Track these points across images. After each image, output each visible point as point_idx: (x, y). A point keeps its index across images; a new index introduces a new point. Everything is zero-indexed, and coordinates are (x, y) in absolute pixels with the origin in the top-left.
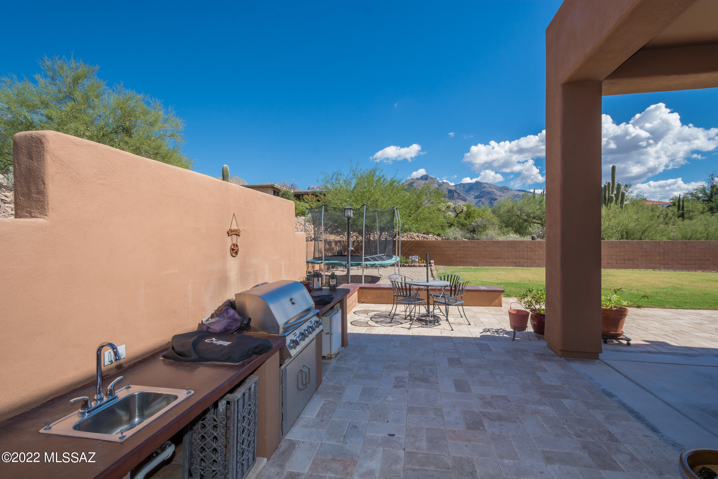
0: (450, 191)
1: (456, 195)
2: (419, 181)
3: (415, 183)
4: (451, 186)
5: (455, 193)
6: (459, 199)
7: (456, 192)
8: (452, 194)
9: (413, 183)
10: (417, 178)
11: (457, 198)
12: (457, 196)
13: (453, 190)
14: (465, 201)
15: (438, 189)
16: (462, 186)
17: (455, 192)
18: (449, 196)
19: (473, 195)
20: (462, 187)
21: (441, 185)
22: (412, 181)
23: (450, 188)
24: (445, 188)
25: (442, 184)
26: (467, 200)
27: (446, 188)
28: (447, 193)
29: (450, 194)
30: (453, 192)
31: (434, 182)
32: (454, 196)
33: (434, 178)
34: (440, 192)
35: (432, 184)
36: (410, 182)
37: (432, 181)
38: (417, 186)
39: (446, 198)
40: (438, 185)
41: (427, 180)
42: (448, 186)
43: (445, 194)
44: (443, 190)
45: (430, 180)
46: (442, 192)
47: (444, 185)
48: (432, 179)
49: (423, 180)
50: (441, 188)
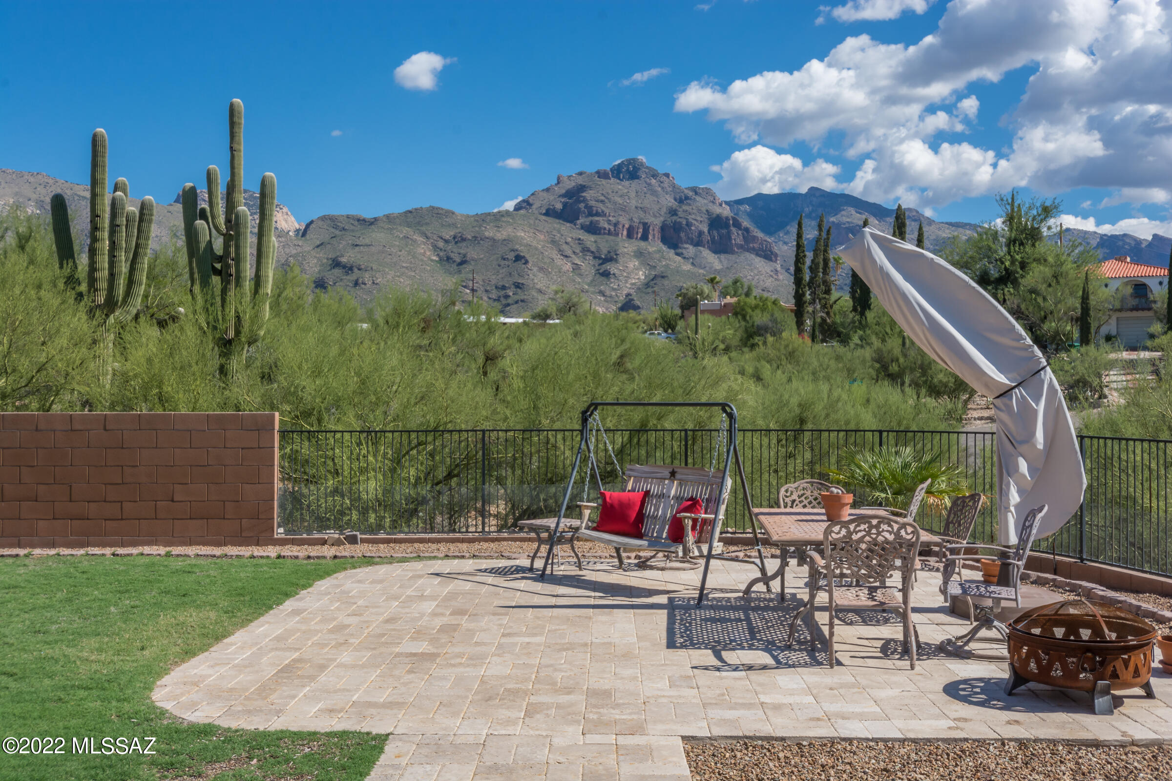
0: (716, 222)
1: (737, 237)
2: (604, 182)
3: (590, 188)
4: (721, 204)
5: (733, 229)
6: (749, 250)
7: (737, 224)
8: (724, 231)
9: (582, 188)
10: (598, 172)
11: (741, 247)
12: (740, 241)
13: (727, 218)
14: (771, 260)
15: (673, 212)
17: (734, 225)
18: (713, 239)
21: (687, 198)
22: (580, 181)
23: (717, 210)
24: (699, 210)
25: (691, 194)
26: (776, 255)
27: (704, 210)
28: (706, 230)
29: (715, 232)
30: (727, 226)
31: (663, 188)
32: (730, 239)
33: (661, 171)
34: (680, 223)
35: (654, 193)
36: (574, 184)
37: (653, 181)
38: (597, 201)
39: (704, 247)
40: (675, 199)
41: (638, 178)
42: (711, 204)
43: (701, 233)
44: (693, 216)
45: (648, 180)
46: (689, 224)
47: (698, 198)
48: (655, 175)
49: (619, 179)
50: (685, 207)
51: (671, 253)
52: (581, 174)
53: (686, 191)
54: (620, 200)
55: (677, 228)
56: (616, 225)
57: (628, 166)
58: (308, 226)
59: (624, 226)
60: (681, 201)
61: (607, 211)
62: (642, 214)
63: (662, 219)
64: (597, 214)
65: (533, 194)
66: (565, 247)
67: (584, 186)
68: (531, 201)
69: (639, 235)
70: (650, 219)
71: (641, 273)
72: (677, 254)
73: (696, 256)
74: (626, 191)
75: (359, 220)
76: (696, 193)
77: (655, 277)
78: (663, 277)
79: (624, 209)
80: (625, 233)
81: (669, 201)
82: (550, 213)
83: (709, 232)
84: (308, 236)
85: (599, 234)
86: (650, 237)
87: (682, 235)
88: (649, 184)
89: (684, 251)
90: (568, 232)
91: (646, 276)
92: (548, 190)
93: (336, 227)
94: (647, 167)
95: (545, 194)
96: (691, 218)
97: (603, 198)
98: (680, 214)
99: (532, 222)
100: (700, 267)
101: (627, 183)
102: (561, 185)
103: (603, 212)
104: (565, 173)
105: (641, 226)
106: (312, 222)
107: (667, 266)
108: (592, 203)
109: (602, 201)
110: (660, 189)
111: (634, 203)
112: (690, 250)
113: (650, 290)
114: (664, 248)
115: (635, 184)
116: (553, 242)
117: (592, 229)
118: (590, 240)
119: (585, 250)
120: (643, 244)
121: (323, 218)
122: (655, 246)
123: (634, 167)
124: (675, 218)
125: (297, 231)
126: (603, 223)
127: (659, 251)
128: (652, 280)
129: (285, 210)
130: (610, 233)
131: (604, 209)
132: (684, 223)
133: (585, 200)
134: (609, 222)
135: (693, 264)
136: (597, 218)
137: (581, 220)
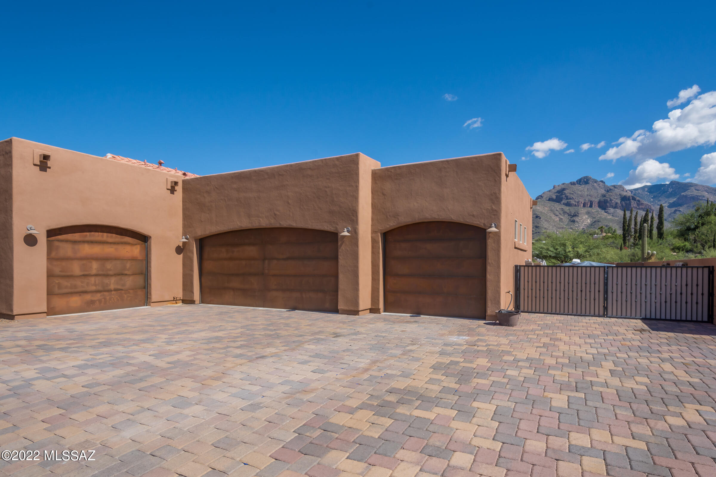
0: (624, 199)
2: (573, 186)
3: (567, 189)
4: (627, 191)
5: (632, 201)
7: (634, 199)
8: (628, 202)
9: (564, 189)
10: (571, 183)
12: (635, 205)
13: (629, 197)
15: (604, 196)
16: (646, 189)
17: (632, 199)
18: (622, 206)
19: (666, 202)
20: (646, 192)
21: (610, 190)
22: (563, 187)
23: (625, 194)
24: (616, 194)
25: (612, 188)
27: (618, 194)
28: (619, 201)
29: (623, 202)
30: (629, 199)
31: (599, 187)
32: (630, 205)
33: (599, 180)
34: (607, 200)
35: (596, 189)
36: (560, 188)
37: (595, 184)
38: (570, 194)
39: (618, 208)
40: (605, 191)
41: (588, 183)
42: (622, 191)
43: (617, 203)
44: (613, 197)
45: (593, 184)
46: (611, 200)
47: (616, 189)
48: (596, 181)
49: (580, 184)
50: (610, 194)
51: (603, 212)
52: (563, 184)
53: (610, 187)
54: (580, 193)
55: (606, 202)
56: (578, 202)
57: (584, 179)
59: (581, 202)
60: (608, 191)
61: (574, 197)
62: (589, 197)
63: (599, 199)
64: (570, 199)
65: (543, 193)
66: (556, 212)
67: (565, 189)
68: (543, 196)
69: (588, 206)
70: (593, 199)
71: (589, 220)
72: (606, 212)
73: (614, 212)
74: (583, 189)
76: (615, 187)
77: (595, 221)
78: (598, 221)
79: (582, 196)
80: (582, 205)
81: (603, 191)
82: (550, 199)
83: (621, 203)
85: (571, 206)
86: (593, 206)
87: (608, 204)
88: (593, 186)
89: (609, 211)
90: (558, 206)
91: (591, 221)
92: (550, 191)
94: (593, 179)
95: (548, 193)
96: (612, 198)
97: (573, 192)
98: (607, 196)
99: (543, 204)
100: (616, 217)
101: (583, 186)
102: (555, 189)
103: (572, 198)
104: (557, 184)
105: (589, 202)
107: (600, 217)
108: (568, 195)
109: (572, 194)
110: (598, 187)
111: (586, 193)
112: (612, 210)
113: (593, 227)
114: (599, 210)
115: (587, 186)
116: (551, 210)
117: (568, 204)
118: (567, 209)
119: (565, 213)
120: (590, 209)
122: (596, 209)
123: (587, 180)
124: (604, 198)
126: (572, 202)
127: (597, 211)
128: (594, 223)
130: (575, 205)
131: (573, 196)
132: (609, 199)
133: (565, 194)
134: (575, 202)
135: (613, 216)
136: (570, 200)
137: (563, 201)
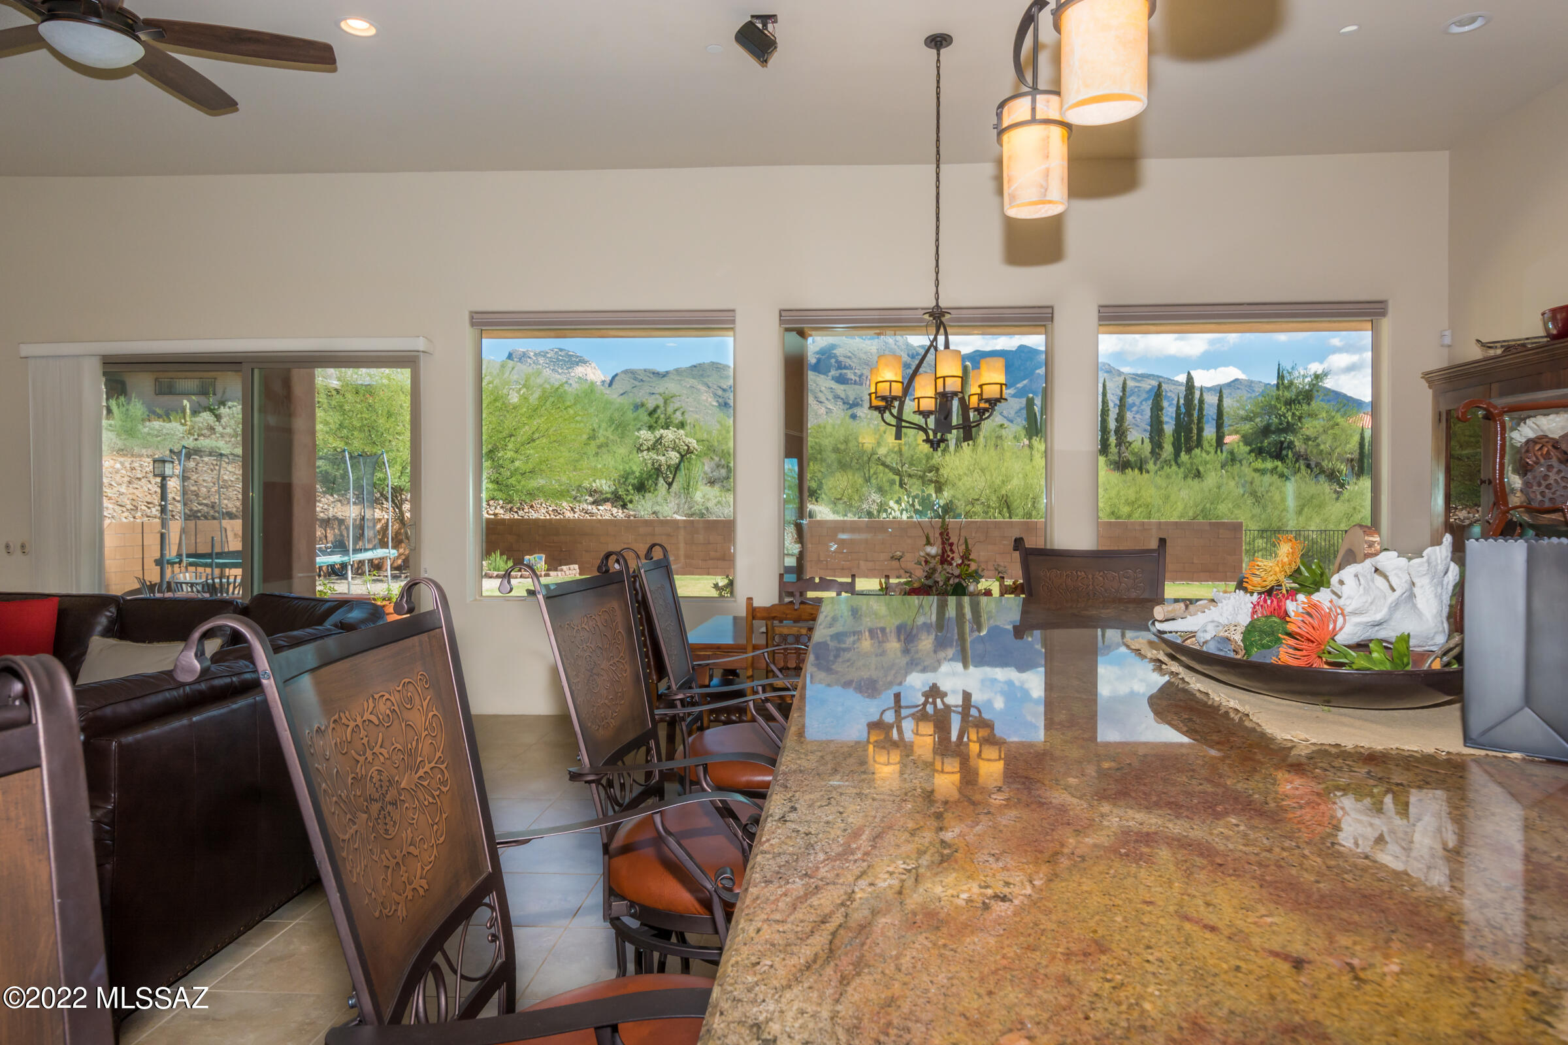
56: (860, 376)
58: (614, 378)
61: (853, 365)
64: (846, 368)
66: (820, 395)
75: (654, 373)
79: (867, 363)
81: (904, 357)
84: (613, 387)
85: (847, 384)
88: (888, 343)
90: (823, 382)
93: (635, 379)
97: (850, 354)
101: (869, 342)
103: (850, 365)
106: (616, 375)
108: (841, 359)
109: (849, 357)
110: (896, 346)
111: (875, 358)
117: (841, 380)
118: (840, 389)
119: (837, 397)
121: (626, 372)
125: (603, 382)
126: (850, 374)
129: (593, 365)
130: (855, 383)
131: (851, 363)
133: (835, 356)
134: (855, 374)
136: (845, 371)
137: (833, 373)
